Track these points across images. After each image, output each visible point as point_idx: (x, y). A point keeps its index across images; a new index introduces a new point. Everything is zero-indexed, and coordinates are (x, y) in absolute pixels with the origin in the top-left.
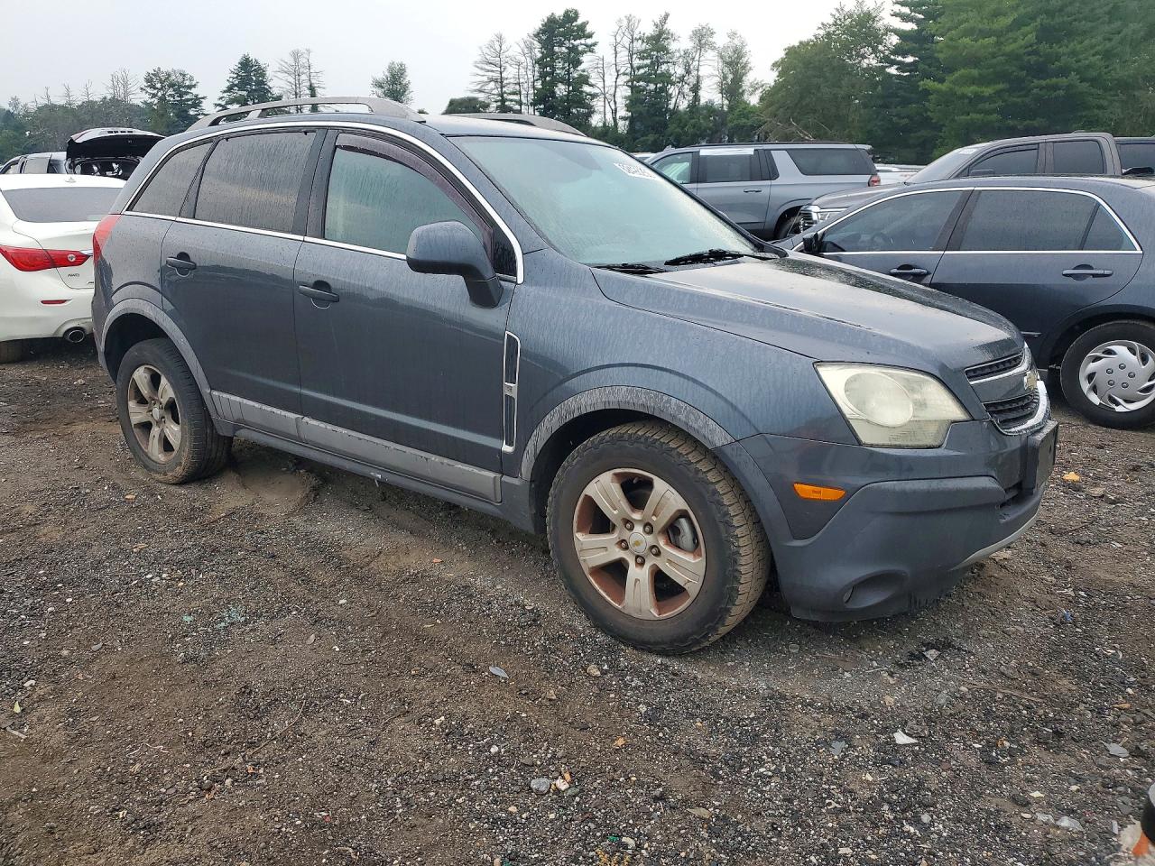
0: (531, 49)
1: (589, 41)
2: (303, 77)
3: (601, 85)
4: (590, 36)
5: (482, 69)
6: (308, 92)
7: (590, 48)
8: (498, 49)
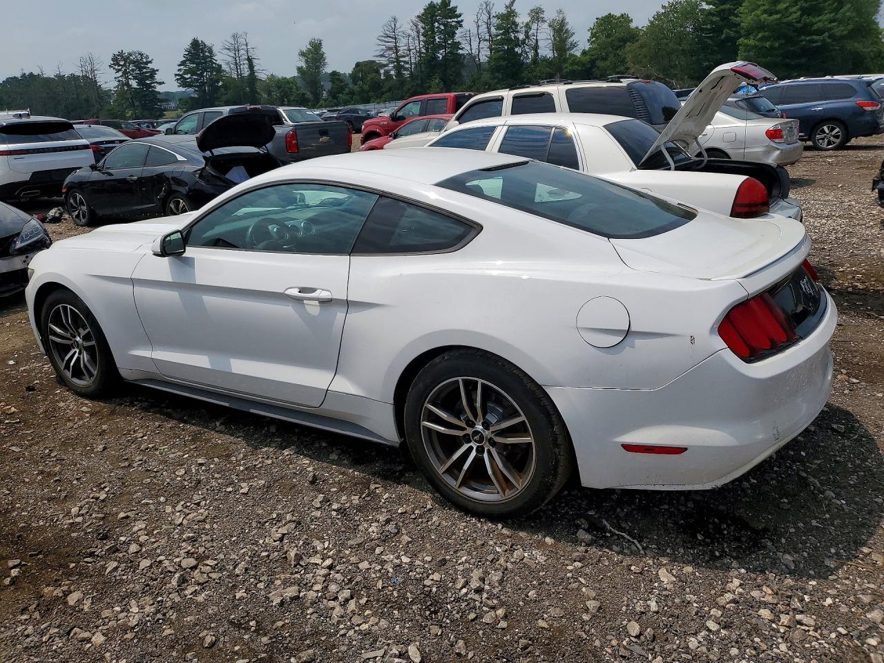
0: (416, 26)
1: (460, 19)
2: (242, 52)
3: (468, 48)
4: (460, 15)
5: (382, 41)
6: (247, 62)
7: (459, 24)
8: (393, 26)
